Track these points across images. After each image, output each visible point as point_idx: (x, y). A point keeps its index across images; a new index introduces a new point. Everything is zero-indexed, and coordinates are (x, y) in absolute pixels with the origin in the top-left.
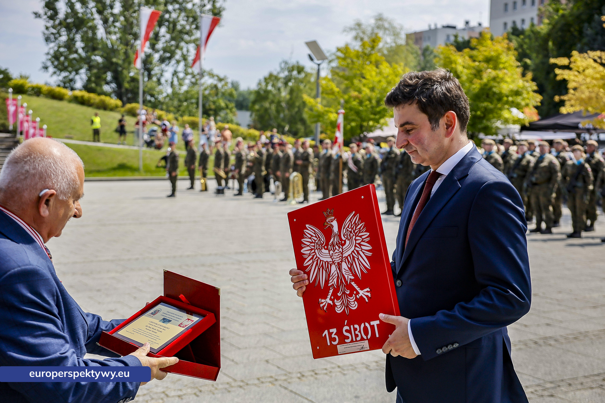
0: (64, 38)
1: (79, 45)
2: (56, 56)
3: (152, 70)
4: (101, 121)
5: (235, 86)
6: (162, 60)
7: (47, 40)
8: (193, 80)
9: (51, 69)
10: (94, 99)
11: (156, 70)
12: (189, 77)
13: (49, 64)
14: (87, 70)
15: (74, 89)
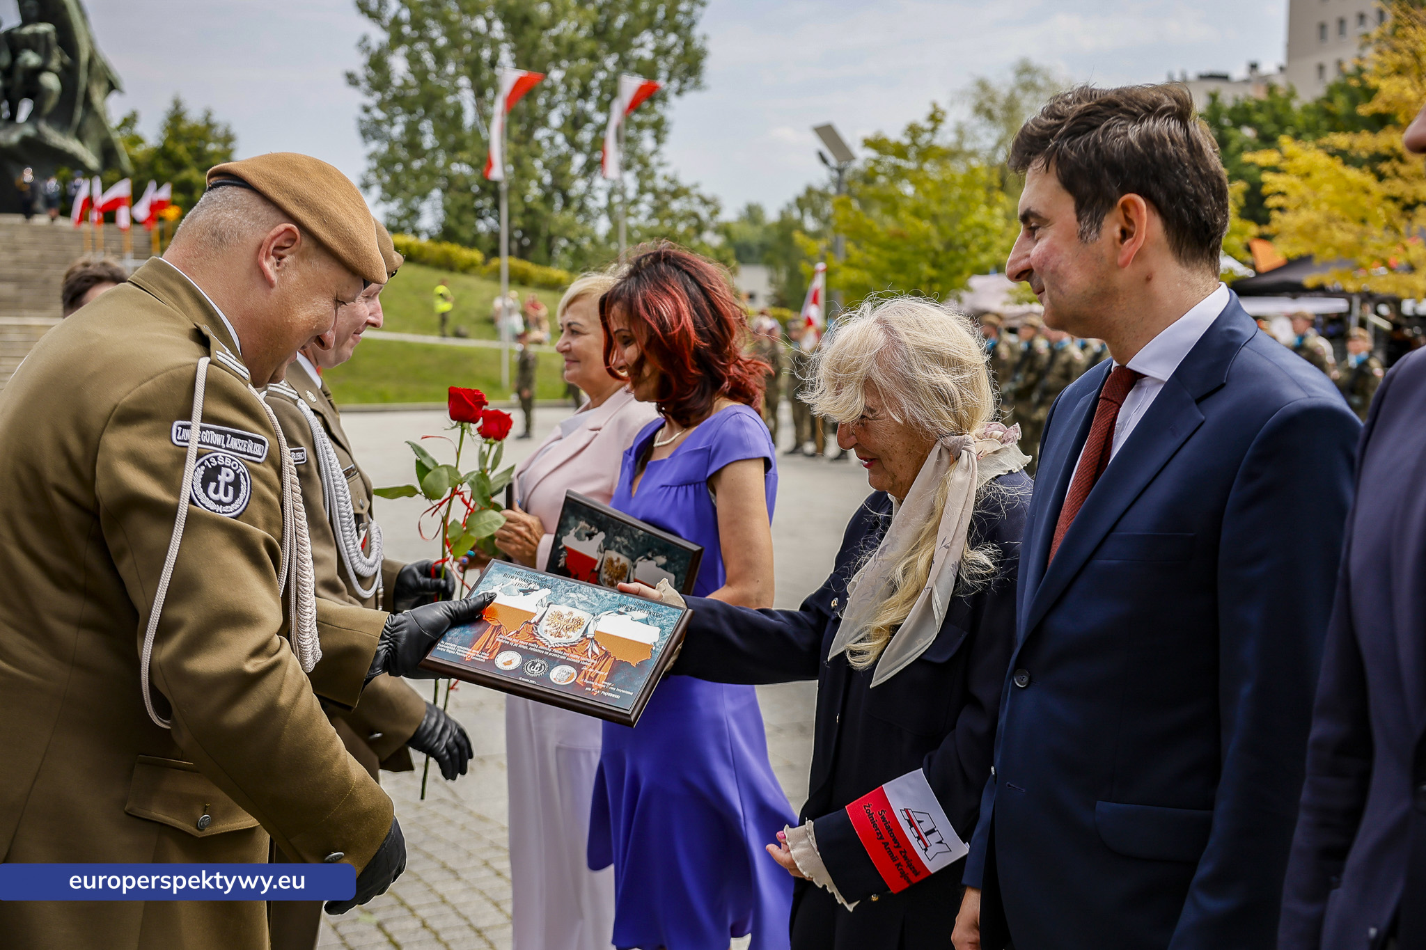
0: (397, 130)
2: (385, 163)
3: (569, 187)
5: (753, 214)
7: (364, 133)
8: (657, 203)
9: (376, 191)
11: (580, 186)
12: (649, 197)
13: (372, 178)
14: (445, 191)
15: (416, 233)
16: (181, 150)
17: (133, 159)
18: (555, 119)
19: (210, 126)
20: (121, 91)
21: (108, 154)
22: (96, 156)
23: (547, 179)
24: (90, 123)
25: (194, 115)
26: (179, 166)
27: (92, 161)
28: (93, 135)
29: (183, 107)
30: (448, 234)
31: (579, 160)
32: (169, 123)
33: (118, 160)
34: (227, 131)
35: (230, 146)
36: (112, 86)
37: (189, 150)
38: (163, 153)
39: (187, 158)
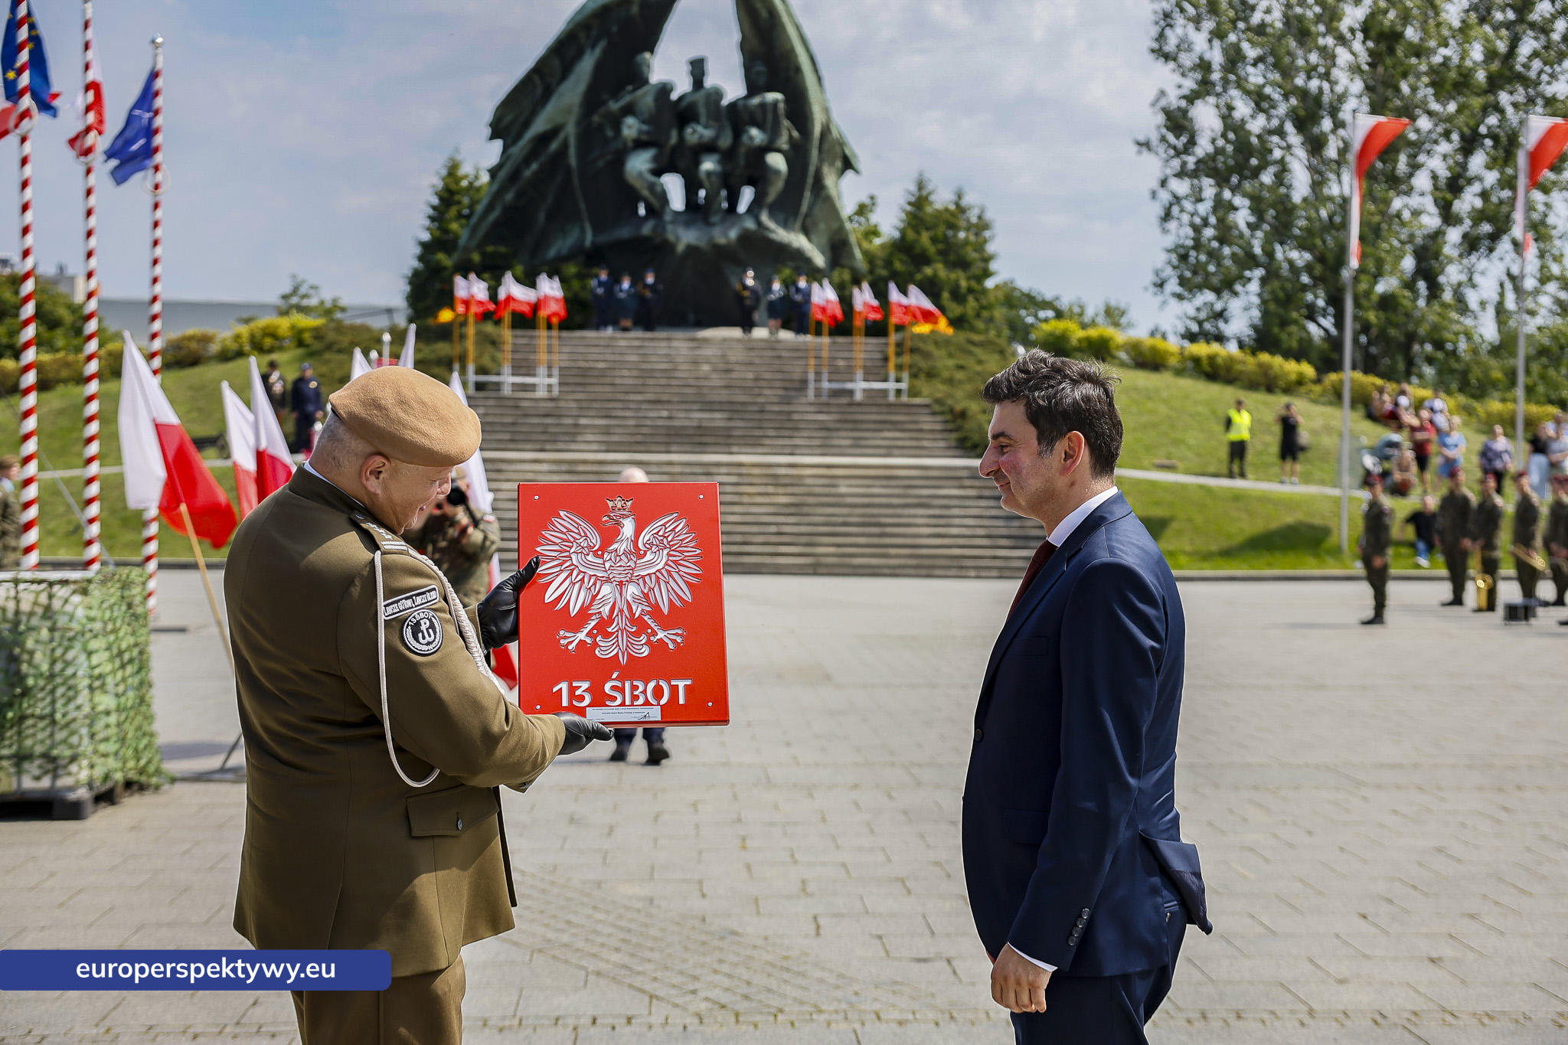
1: (1242, 217)
3: (1439, 273)
4: (1252, 421)
6: (1471, 244)
10: (1244, 363)
11: (1452, 275)
14: (1264, 281)
15: (1220, 338)
16: (925, 238)
17: (866, 253)
18: (1422, 181)
19: (961, 209)
20: (857, 171)
21: (838, 249)
22: (823, 253)
23: (1408, 263)
24: (818, 211)
25: (942, 199)
26: (922, 259)
27: (819, 260)
28: (822, 226)
29: (930, 187)
30: (1264, 339)
31: (1454, 235)
32: (909, 208)
33: (851, 255)
34: (980, 217)
35: (987, 234)
36: (847, 164)
37: (934, 240)
38: (902, 246)
39: (932, 250)
